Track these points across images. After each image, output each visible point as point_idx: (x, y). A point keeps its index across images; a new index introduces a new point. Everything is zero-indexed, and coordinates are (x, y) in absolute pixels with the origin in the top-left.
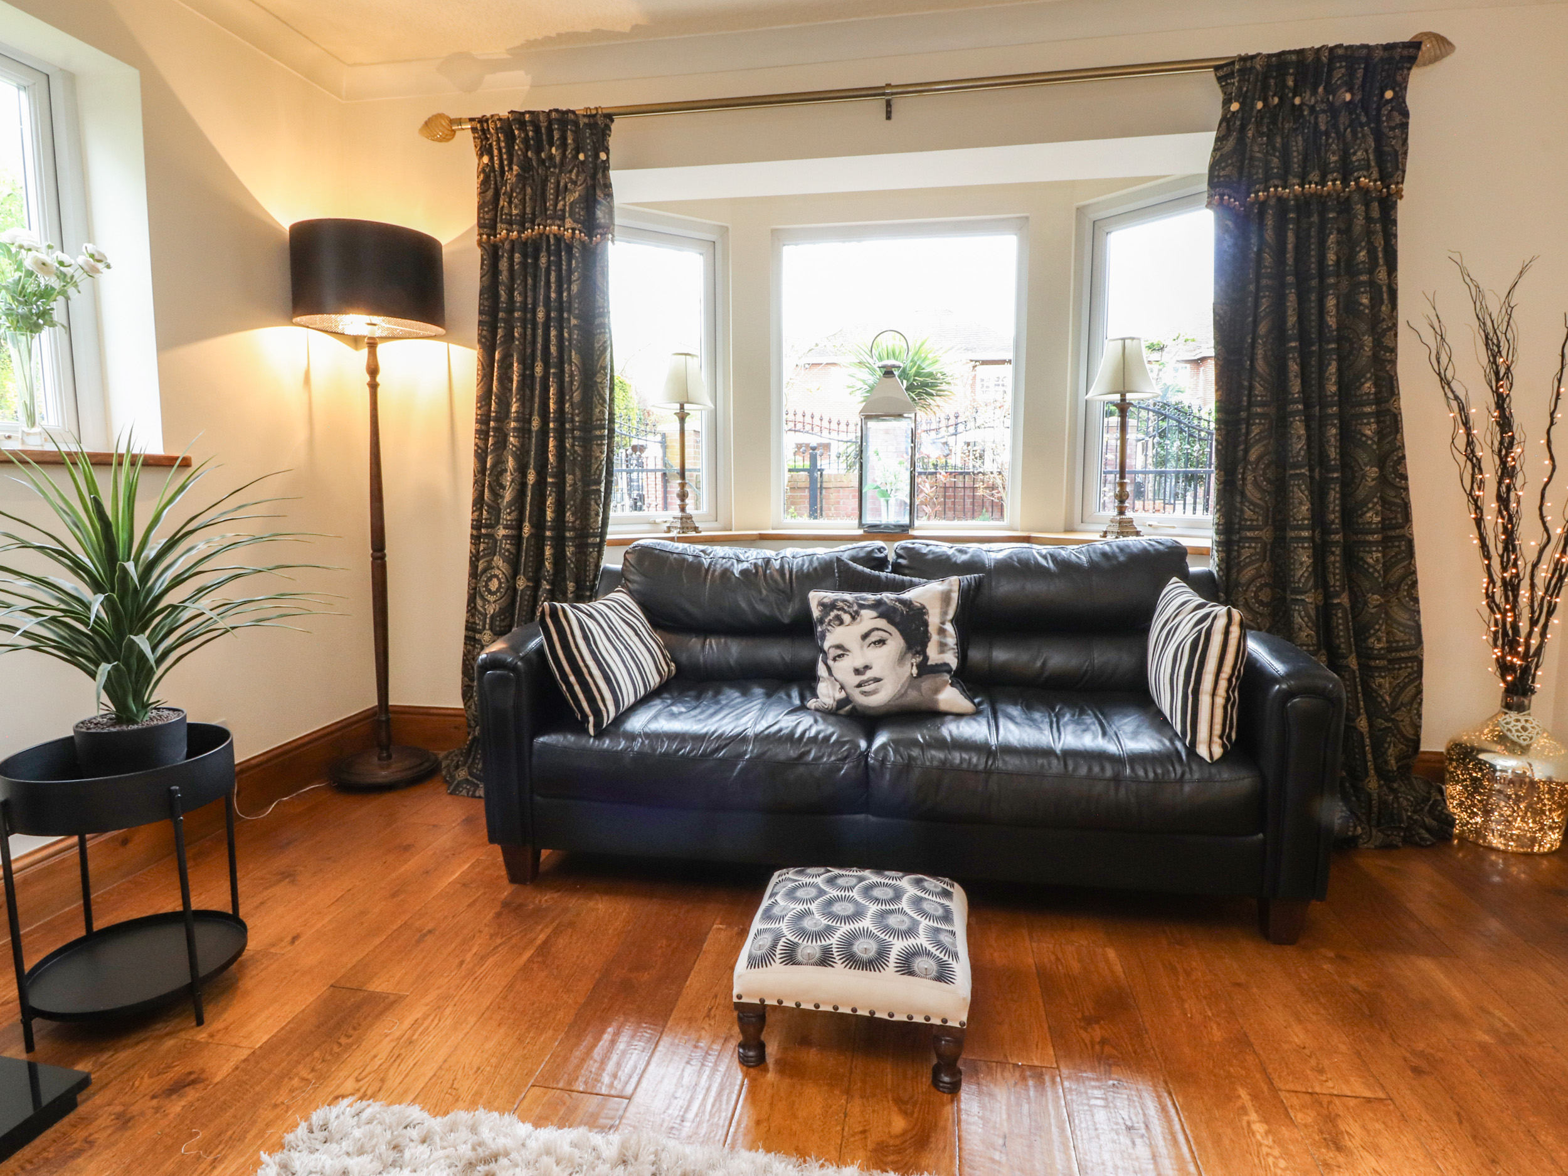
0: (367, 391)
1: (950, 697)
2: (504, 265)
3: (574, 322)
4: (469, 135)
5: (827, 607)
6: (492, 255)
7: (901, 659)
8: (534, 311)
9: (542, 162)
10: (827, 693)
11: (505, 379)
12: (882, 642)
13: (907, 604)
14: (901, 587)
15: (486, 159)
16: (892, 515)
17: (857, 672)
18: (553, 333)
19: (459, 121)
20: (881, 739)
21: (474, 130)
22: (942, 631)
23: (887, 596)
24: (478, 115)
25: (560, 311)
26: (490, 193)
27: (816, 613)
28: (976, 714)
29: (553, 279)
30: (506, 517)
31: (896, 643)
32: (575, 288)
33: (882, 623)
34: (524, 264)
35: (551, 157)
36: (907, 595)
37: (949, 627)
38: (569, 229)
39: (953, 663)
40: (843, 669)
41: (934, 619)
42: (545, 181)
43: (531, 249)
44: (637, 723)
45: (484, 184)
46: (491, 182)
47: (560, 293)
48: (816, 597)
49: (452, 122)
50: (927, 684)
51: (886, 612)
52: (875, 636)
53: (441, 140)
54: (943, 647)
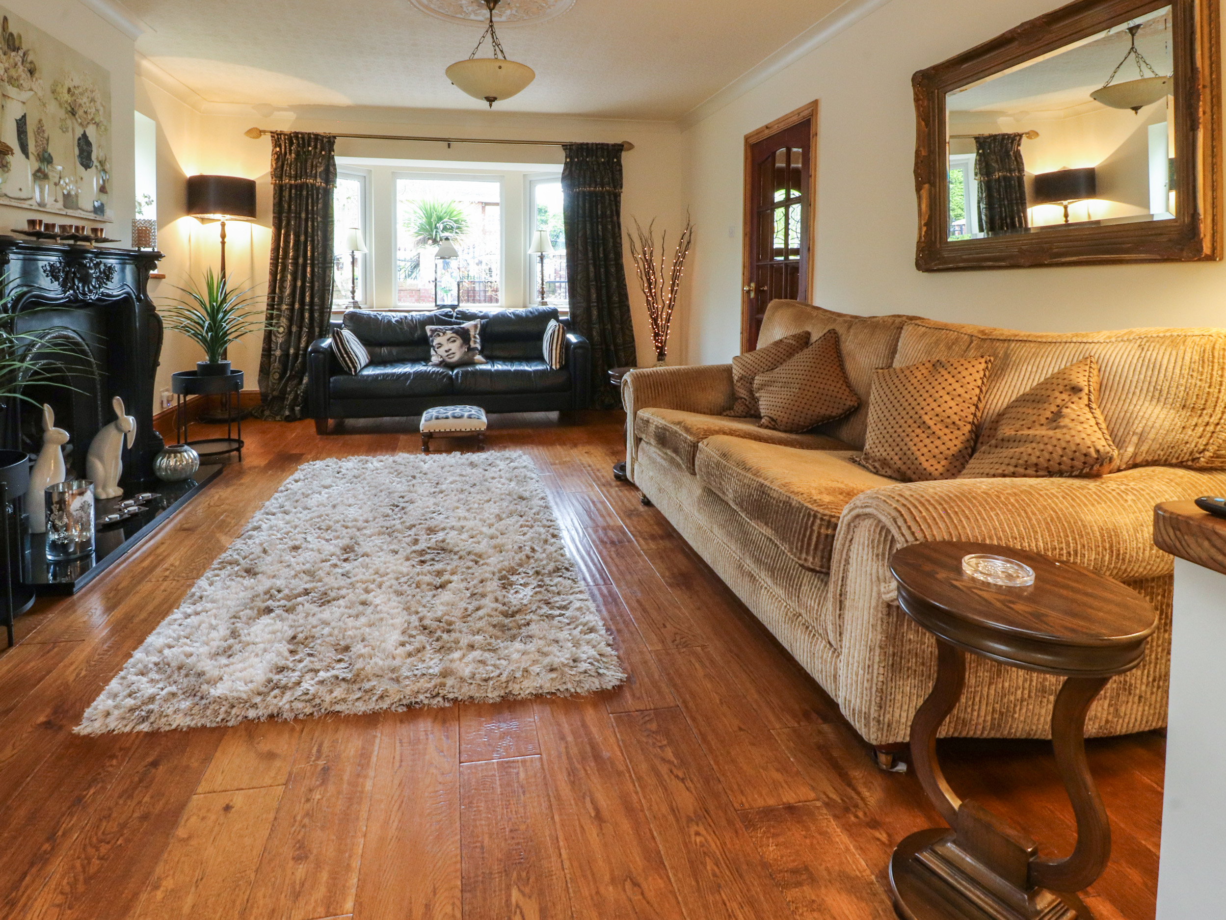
0: (220, 245)
1: (478, 358)
2: (286, 194)
3: (319, 219)
4: (270, 138)
5: (433, 331)
6: (279, 190)
7: (461, 346)
8: (300, 214)
9: (304, 153)
10: (435, 359)
11: (287, 242)
12: (454, 341)
13: (463, 328)
14: (460, 324)
15: (278, 149)
16: (450, 300)
17: (446, 351)
18: (310, 224)
19: (265, 132)
20: (455, 372)
21: (272, 137)
22: (475, 337)
23: (455, 326)
24: (274, 130)
25: (313, 214)
26: (280, 163)
27: (429, 333)
28: (487, 363)
29: (310, 201)
30: (287, 300)
31: (459, 342)
32: (320, 206)
33: (454, 335)
34: (296, 194)
35: (308, 151)
36: (462, 326)
37: (477, 336)
38: (319, 182)
39: (479, 348)
40: (441, 351)
41: (472, 333)
42: (306, 161)
43: (300, 188)
44: (366, 372)
45: (277, 160)
46: (280, 160)
47: (313, 207)
48: (428, 328)
49: (261, 132)
50: (470, 354)
51: (456, 332)
52: (452, 339)
53: (254, 138)
54: (475, 342)
